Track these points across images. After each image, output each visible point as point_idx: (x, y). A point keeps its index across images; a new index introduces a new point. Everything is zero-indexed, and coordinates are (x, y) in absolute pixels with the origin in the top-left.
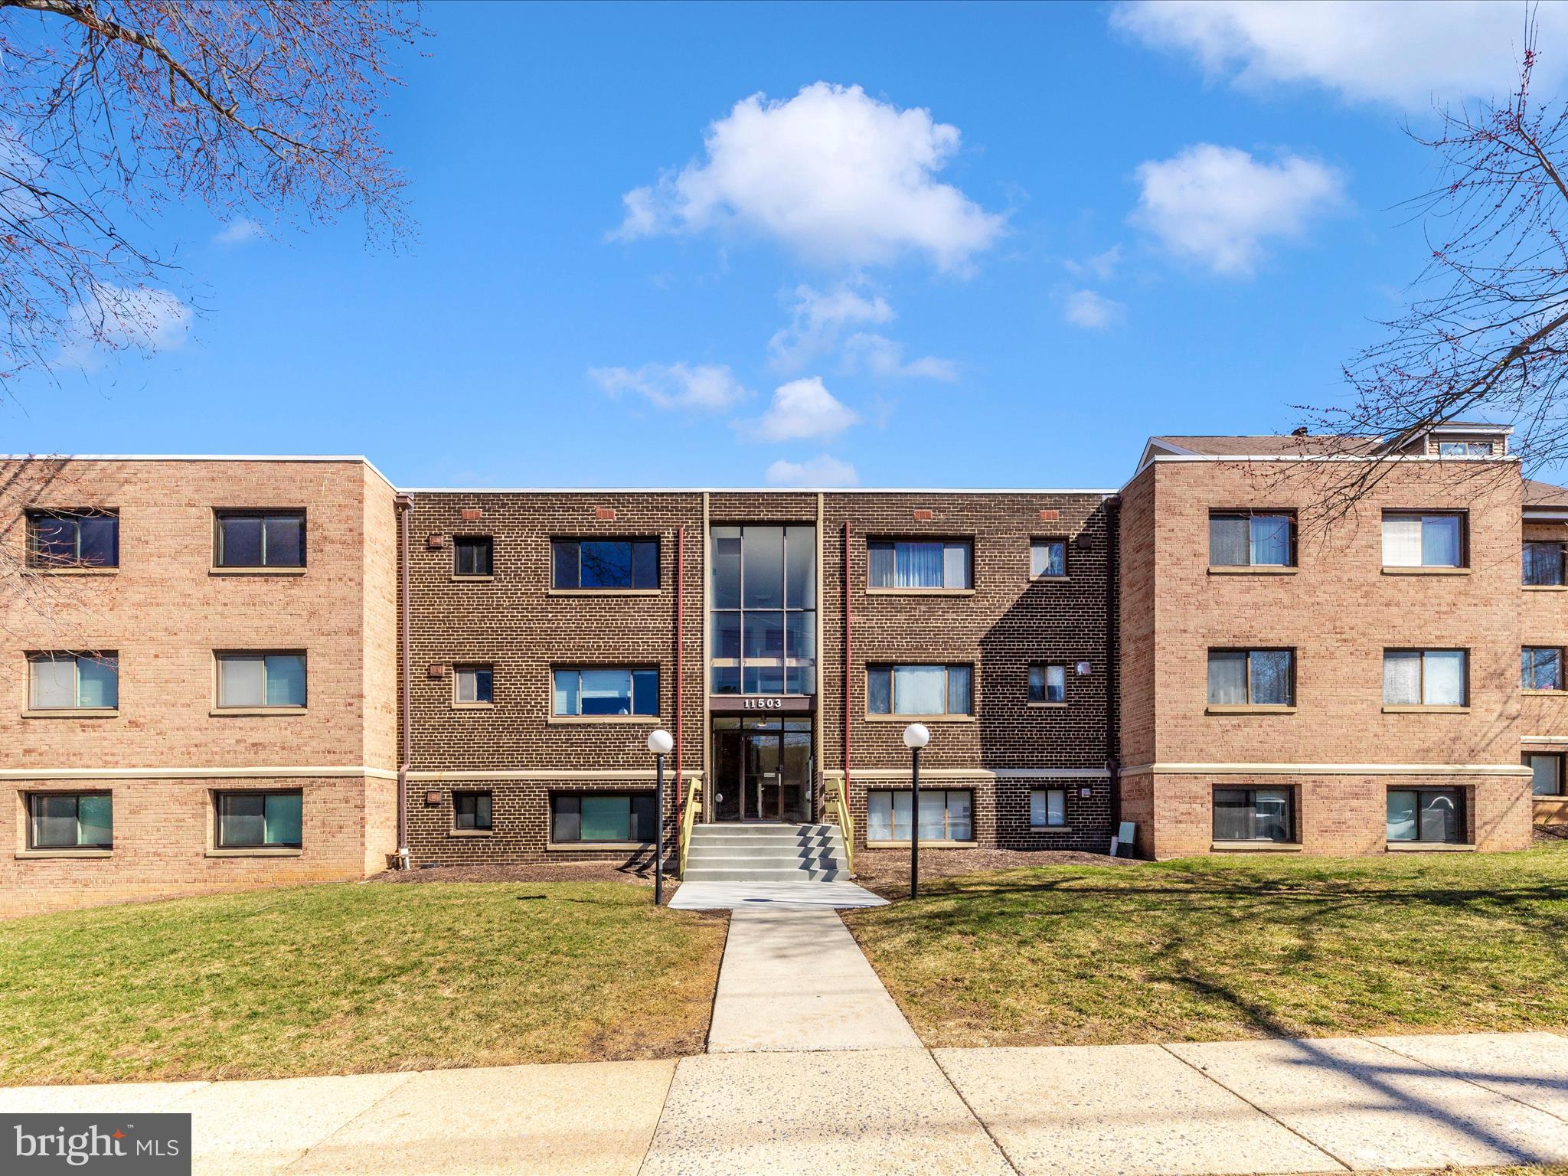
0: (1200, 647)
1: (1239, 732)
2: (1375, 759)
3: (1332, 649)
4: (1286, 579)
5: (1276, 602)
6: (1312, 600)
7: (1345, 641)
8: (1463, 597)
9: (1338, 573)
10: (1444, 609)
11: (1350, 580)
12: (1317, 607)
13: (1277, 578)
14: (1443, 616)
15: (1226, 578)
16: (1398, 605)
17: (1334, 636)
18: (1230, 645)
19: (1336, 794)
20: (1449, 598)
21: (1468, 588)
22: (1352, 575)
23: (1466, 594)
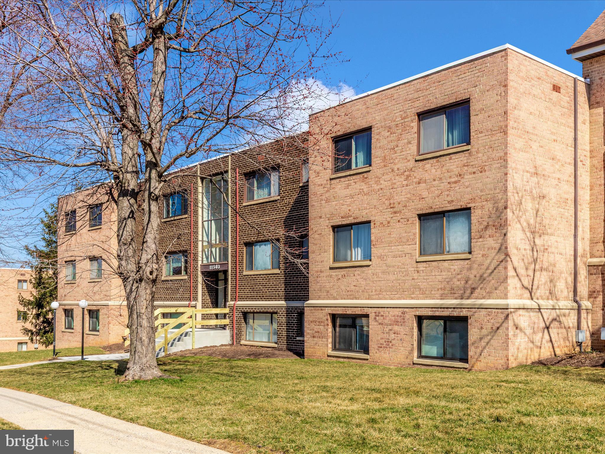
0: (327, 226)
1: (345, 280)
2: (413, 296)
3: (389, 219)
4: (365, 175)
5: (361, 192)
6: (378, 187)
7: (395, 213)
8: (466, 168)
9: (392, 166)
10: (453, 180)
11: (398, 169)
12: (381, 192)
13: (361, 176)
14: (453, 185)
15: (338, 180)
16: (425, 182)
17: (389, 210)
18: (340, 223)
19: (386, 321)
20: (456, 171)
21: (469, 161)
22: (399, 166)
23: (467, 166)
